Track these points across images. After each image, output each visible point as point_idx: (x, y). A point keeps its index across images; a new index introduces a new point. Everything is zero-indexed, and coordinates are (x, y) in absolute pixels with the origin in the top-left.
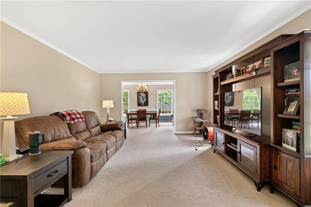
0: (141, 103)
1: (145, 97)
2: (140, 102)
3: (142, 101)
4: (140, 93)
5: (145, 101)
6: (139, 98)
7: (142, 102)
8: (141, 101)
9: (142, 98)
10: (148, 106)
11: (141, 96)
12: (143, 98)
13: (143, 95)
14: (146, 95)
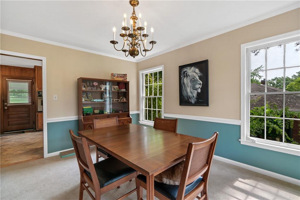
0: (189, 98)
1: (200, 78)
2: (184, 93)
3: (192, 93)
4: (185, 70)
5: (199, 91)
6: (184, 83)
7: (190, 94)
8: (188, 90)
9: (191, 81)
10: (208, 105)
11: (187, 76)
12: (193, 81)
13: (194, 73)
14: (201, 71)
